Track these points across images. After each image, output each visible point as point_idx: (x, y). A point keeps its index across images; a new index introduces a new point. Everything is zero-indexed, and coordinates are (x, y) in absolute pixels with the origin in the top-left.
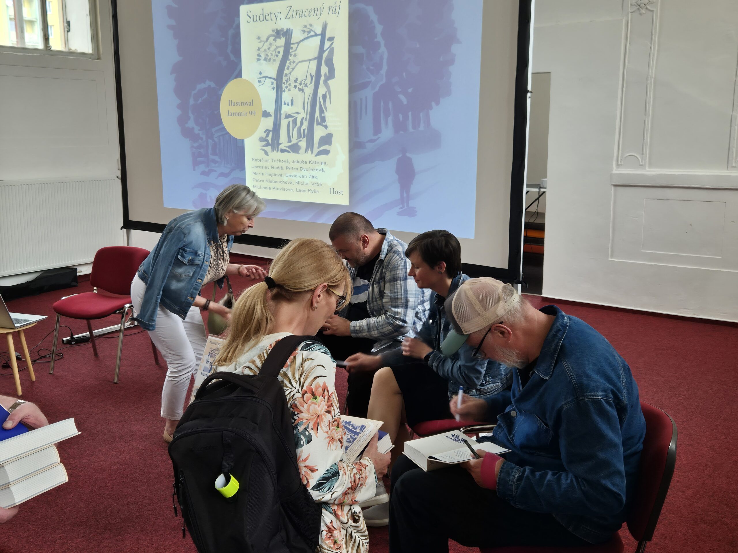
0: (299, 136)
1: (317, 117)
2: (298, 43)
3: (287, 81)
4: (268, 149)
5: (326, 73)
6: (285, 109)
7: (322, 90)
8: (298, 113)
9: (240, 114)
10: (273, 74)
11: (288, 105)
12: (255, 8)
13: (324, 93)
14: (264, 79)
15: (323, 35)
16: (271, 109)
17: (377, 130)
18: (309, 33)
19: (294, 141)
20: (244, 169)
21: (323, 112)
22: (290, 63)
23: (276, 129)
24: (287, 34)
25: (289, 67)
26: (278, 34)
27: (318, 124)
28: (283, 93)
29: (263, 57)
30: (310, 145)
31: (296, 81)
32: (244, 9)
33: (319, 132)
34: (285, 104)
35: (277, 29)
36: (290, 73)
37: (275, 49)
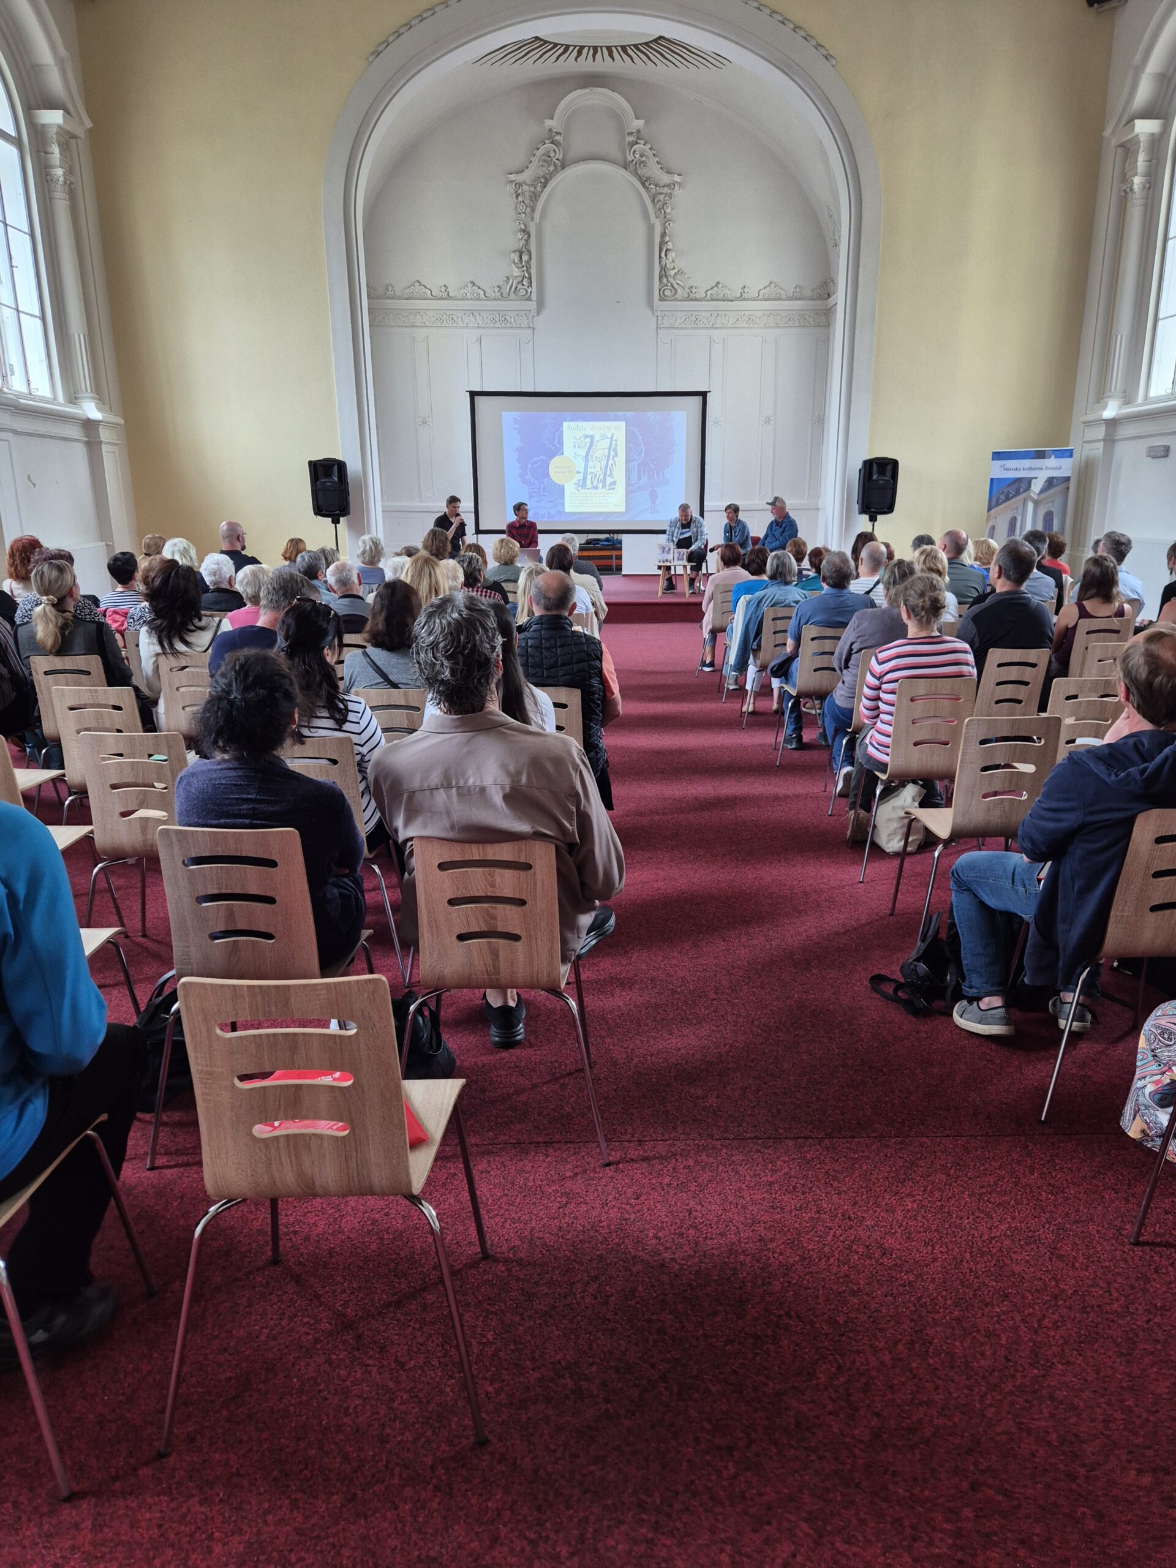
0: (598, 482)
4: (580, 488)
6: (589, 470)
7: (611, 462)
10: (584, 454)
12: (573, 424)
16: (582, 470)
17: (640, 478)
18: (604, 437)
19: (595, 484)
20: (563, 498)
23: (585, 479)
24: (592, 437)
26: (586, 436)
30: (604, 486)
32: (565, 424)
33: (609, 480)
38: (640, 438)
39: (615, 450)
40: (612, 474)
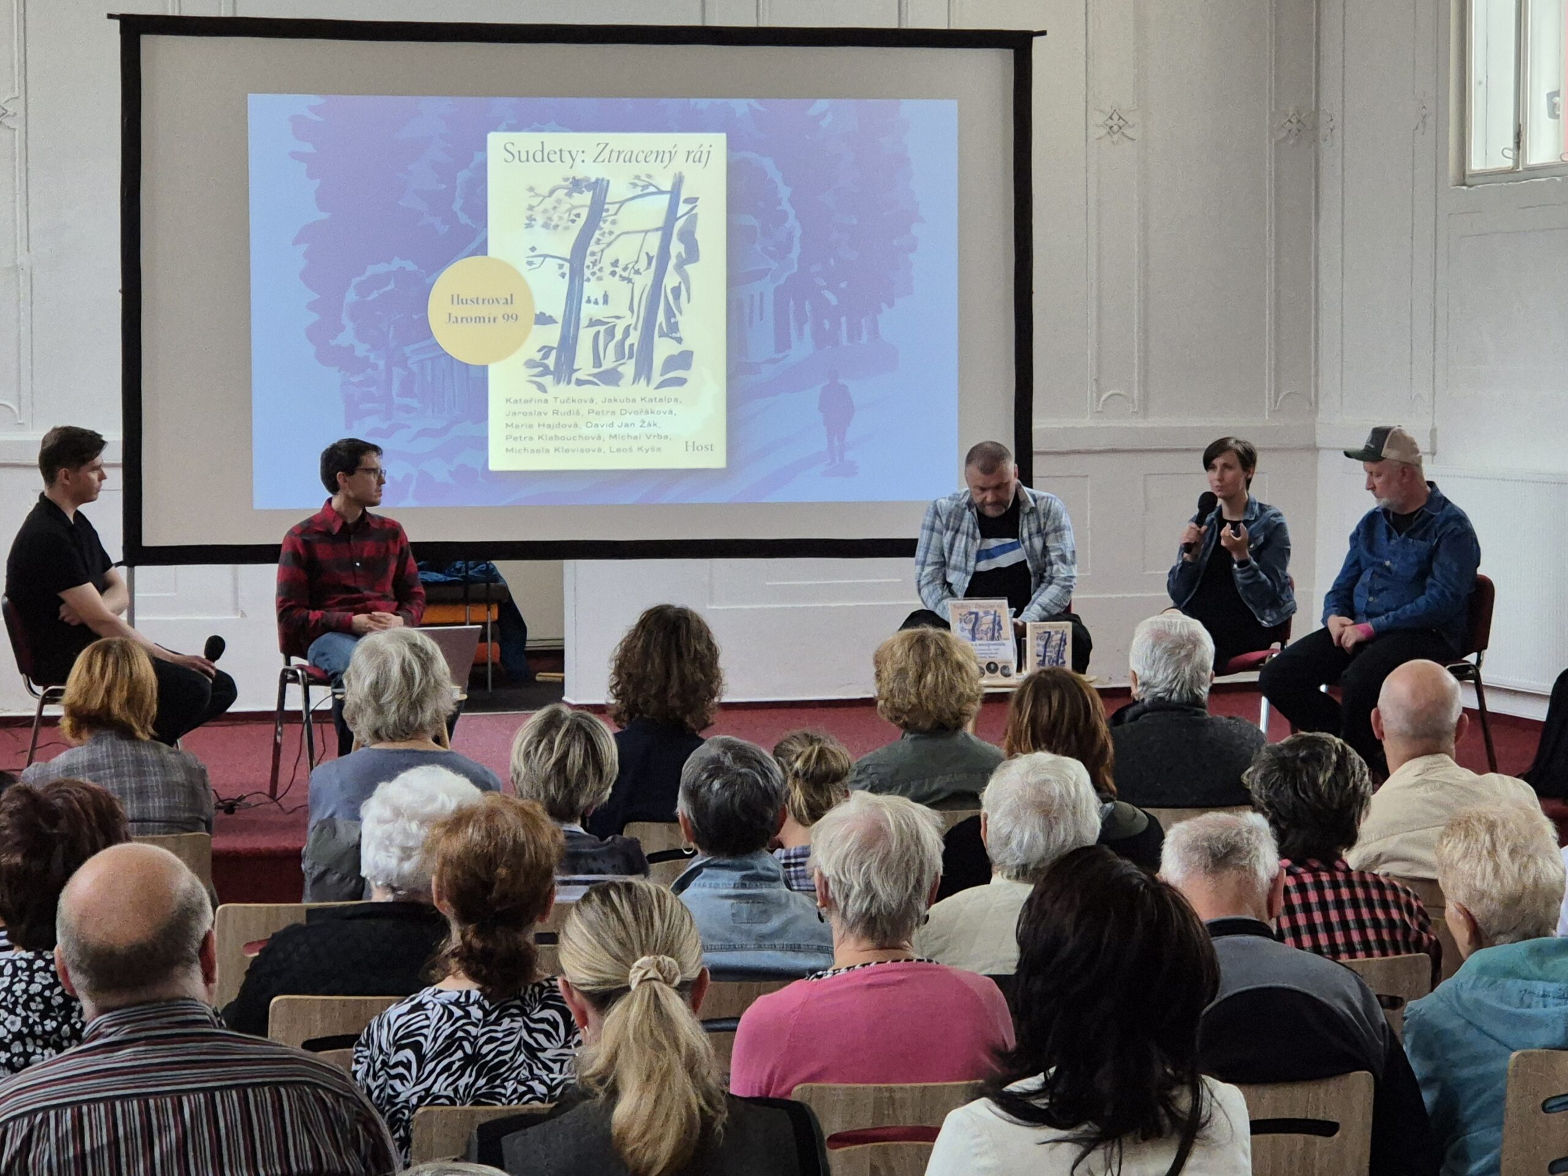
1: (661, 324)
2: (622, 203)
3: (594, 263)
5: (680, 253)
8: (618, 318)
9: (479, 319)
11: (596, 303)
13: (677, 284)
14: (542, 259)
15: (675, 194)
21: (675, 316)
22: (603, 234)
25: (599, 240)
26: (576, 185)
27: (662, 335)
28: (585, 283)
29: (540, 220)
31: (615, 263)
34: (589, 301)
35: (574, 178)
36: (602, 251)
37: (570, 211)
38: (785, 192)
39: (689, 238)
40: (672, 330)
